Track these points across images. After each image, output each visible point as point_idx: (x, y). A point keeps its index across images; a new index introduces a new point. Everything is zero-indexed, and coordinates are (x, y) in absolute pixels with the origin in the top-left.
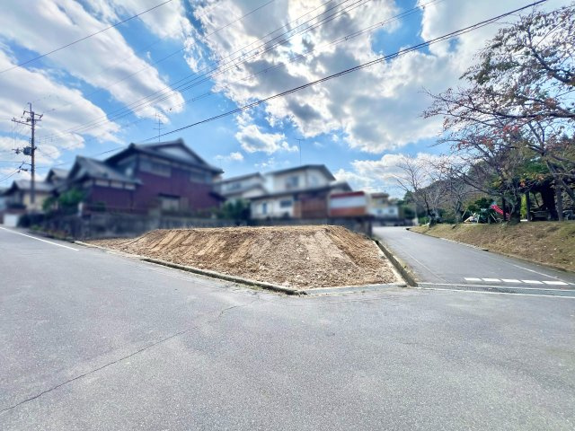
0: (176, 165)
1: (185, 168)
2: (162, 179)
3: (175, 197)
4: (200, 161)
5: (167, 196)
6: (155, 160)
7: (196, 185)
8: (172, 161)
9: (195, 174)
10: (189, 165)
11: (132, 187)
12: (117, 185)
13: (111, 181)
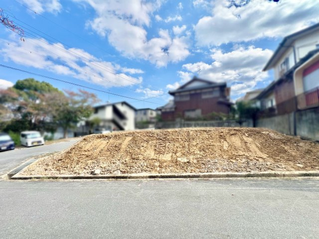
0: (193, 92)
1: (198, 91)
2: (186, 102)
3: (194, 110)
4: (210, 83)
5: (189, 110)
6: (182, 94)
7: (207, 100)
8: (190, 90)
9: (205, 93)
10: (201, 89)
11: (173, 110)
12: (168, 110)
13: (166, 109)
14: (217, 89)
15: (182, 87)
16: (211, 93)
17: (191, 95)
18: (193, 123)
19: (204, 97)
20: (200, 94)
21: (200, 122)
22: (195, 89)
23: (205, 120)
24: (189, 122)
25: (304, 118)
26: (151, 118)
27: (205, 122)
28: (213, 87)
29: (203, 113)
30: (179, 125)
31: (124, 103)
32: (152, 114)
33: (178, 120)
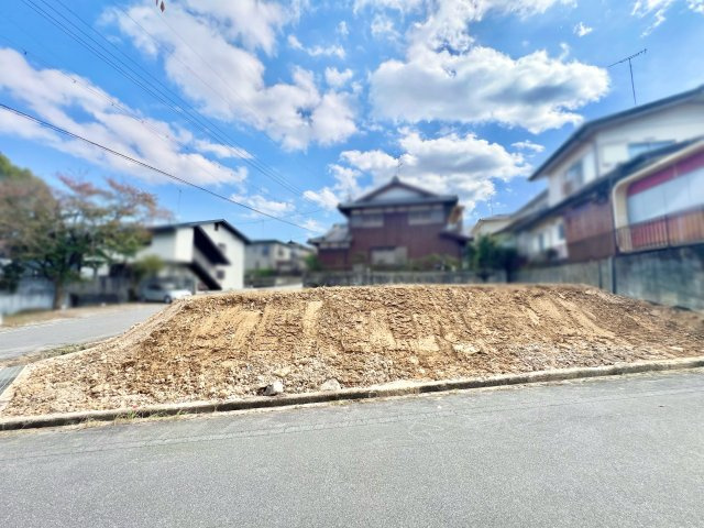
0: (390, 210)
1: (401, 210)
2: (374, 230)
3: (391, 248)
4: (425, 194)
5: (380, 248)
6: (366, 212)
7: (418, 228)
8: (384, 206)
9: (416, 214)
10: (407, 205)
11: (346, 246)
12: (335, 246)
13: (330, 243)
14: (440, 207)
15: (368, 198)
16: (426, 214)
17: (387, 217)
18: (392, 274)
19: (413, 222)
20: (405, 215)
21: (405, 274)
22: (396, 205)
23: (416, 269)
24: (382, 274)
25: (635, 268)
26: (280, 263)
27: (417, 274)
28: (432, 204)
29: (410, 254)
30: (360, 281)
31: (221, 224)
32: (281, 253)
33: (358, 268)
